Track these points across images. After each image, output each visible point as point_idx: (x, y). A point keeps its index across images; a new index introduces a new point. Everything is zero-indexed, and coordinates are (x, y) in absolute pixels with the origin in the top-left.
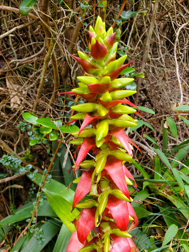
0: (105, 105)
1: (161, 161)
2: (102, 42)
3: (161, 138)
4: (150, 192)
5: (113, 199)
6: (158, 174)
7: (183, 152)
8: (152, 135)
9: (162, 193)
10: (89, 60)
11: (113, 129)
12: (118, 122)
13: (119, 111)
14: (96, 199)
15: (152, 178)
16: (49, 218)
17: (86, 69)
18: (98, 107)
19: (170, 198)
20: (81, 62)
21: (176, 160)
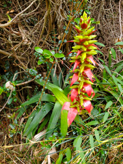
0: (85, 46)
1: (107, 72)
2: (86, 23)
3: (108, 60)
4: (99, 89)
5: (85, 84)
6: (104, 80)
7: (119, 68)
8: (102, 58)
9: (106, 90)
10: (80, 29)
11: (88, 56)
12: (90, 53)
13: (90, 48)
14: (78, 85)
15: (102, 82)
16: (47, 102)
17: (79, 32)
18: (82, 47)
19: (111, 92)
20: (77, 30)
21: (116, 72)
